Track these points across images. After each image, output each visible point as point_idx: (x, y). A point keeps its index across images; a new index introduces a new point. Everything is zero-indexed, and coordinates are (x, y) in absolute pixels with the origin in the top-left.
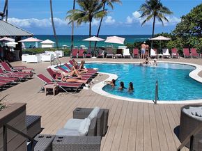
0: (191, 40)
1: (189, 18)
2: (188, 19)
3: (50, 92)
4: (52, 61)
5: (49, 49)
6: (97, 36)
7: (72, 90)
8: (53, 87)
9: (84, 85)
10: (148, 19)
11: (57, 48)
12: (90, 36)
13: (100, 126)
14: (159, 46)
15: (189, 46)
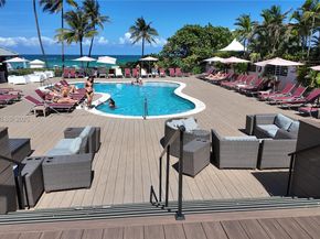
0: (176, 61)
2: (173, 41)
3: (40, 113)
4: (42, 82)
5: (39, 70)
6: (89, 56)
7: (64, 111)
8: (43, 108)
9: (76, 105)
10: (137, 40)
11: (47, 68)
12: (82, 56)
13: (93, 144)
14: (148, 66)
15: (174, 66)
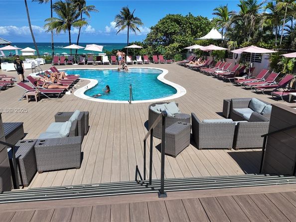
0: (159, 48)
1: (157, 29)
3: (32, 99)
4: (33, 69)
5: (30, 57)
6: (77, 44)
7: (54, 96)
8: (34, 94)
9: (66, 90)
10: (123, 28)
11: (38, 55)
12: (70, 44)
14: (133, 54)
15: (157, 54)
